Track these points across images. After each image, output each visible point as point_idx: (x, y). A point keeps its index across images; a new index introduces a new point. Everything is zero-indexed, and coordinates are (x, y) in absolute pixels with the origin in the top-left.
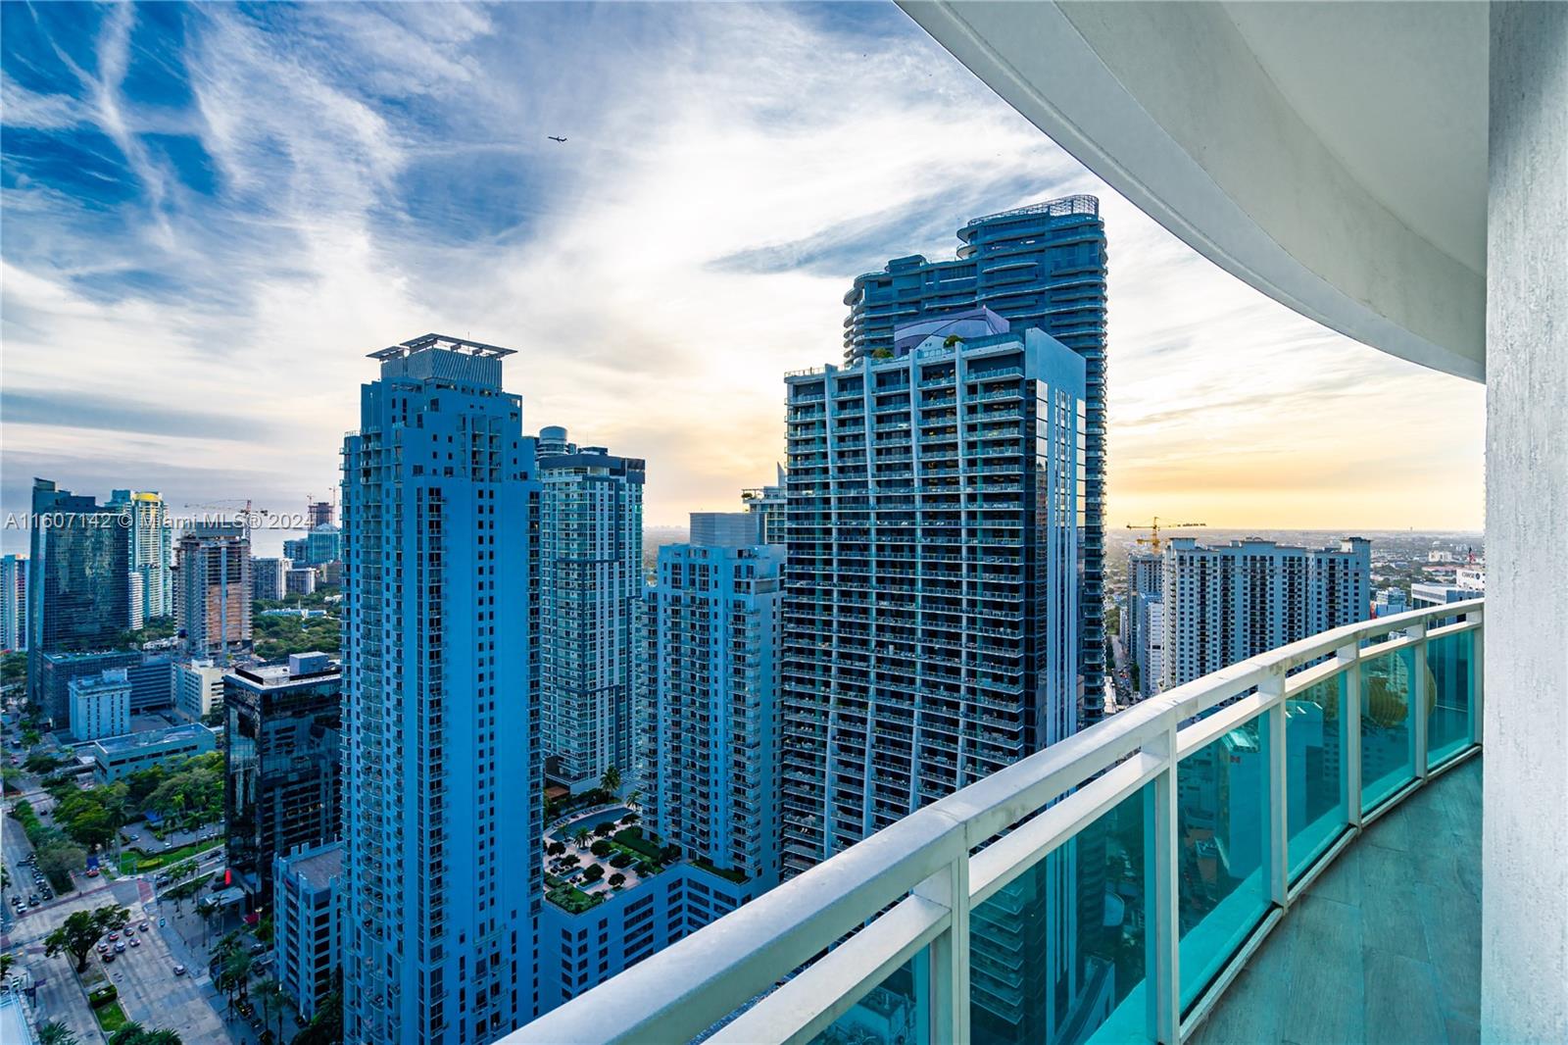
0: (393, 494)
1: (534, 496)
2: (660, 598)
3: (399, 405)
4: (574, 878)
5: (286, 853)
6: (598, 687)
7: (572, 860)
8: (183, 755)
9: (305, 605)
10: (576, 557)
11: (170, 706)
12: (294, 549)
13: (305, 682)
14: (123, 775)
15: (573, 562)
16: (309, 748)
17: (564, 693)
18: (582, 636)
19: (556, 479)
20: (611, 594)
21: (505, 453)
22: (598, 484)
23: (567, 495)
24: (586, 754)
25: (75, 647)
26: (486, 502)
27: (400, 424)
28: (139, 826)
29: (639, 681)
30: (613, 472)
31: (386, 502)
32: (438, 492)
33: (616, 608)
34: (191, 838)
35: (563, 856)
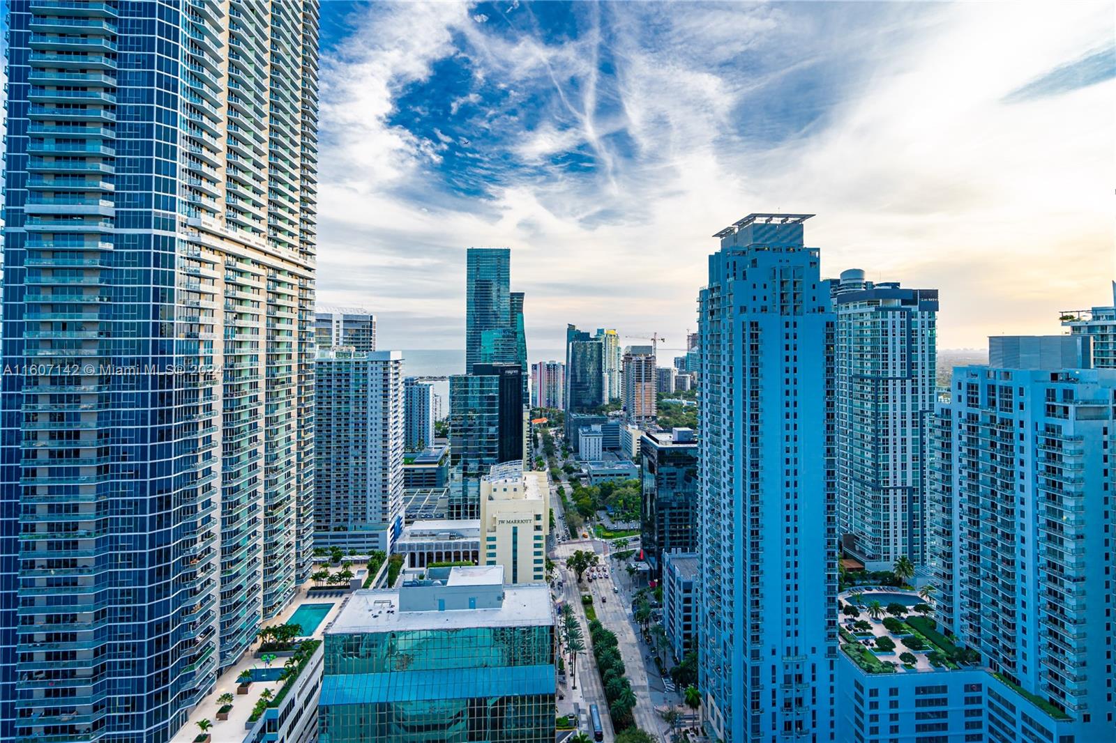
0: (727, 327)
1: (830, 325)
2: (954, 415)
3: (731, 266)
4: (867, 640)
5: (669, 551)
6: (891, 485)
7: (863, 625)
8: (624, 478)
9: (685, 398)
10: (869, 373)
11: (619, 449)
12: (681, 363)
13: (681, 446)
14: (599, 482)
15: (867, 378)
16: (684, 488)
17: (859, 484)
18: (875, 440)
19: (851, 310)
20: (903, 407)
21: (806, 292)
22: (890, 313)
23: (862, 324)
24: (880, 539)
25: (581, 411)
26: (791, 330)
27: (731, 279)
28: (603, 513)
29: (933, 487)
30: (904, 302)
31: (723, 331)
32: (757, 324)
33: (909, 420)
34: (625, 526)
35: (858, 619)
